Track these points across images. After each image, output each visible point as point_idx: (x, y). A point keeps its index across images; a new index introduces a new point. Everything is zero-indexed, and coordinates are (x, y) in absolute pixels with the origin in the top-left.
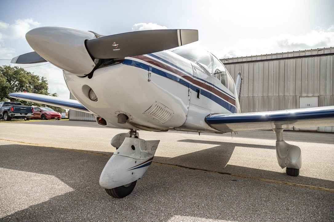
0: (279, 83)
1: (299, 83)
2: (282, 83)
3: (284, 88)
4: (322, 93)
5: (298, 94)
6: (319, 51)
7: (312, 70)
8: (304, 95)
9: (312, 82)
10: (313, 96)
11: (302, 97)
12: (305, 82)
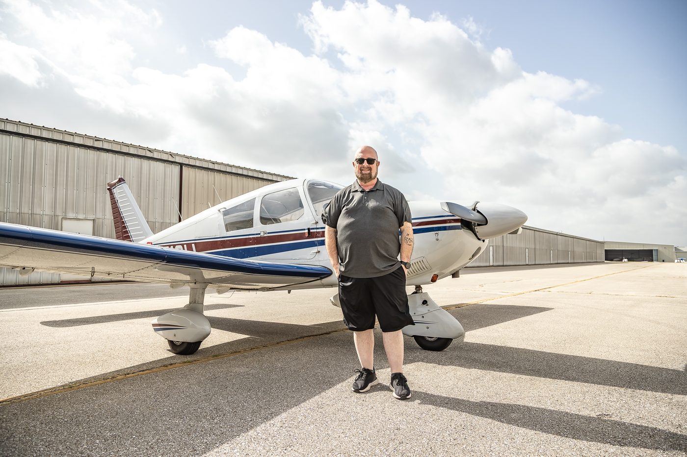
0: (21, 187)
1: (61, 191)
2: (27, 187)
3: (33, 197)
4: (99, 215)
5: (59, 213)
6: (96, 140)
7: (84, 172)
8: (71, 215)
9: (84, 193)
10: (86, 219)
11: (66, 219)
12: (74, 192)
